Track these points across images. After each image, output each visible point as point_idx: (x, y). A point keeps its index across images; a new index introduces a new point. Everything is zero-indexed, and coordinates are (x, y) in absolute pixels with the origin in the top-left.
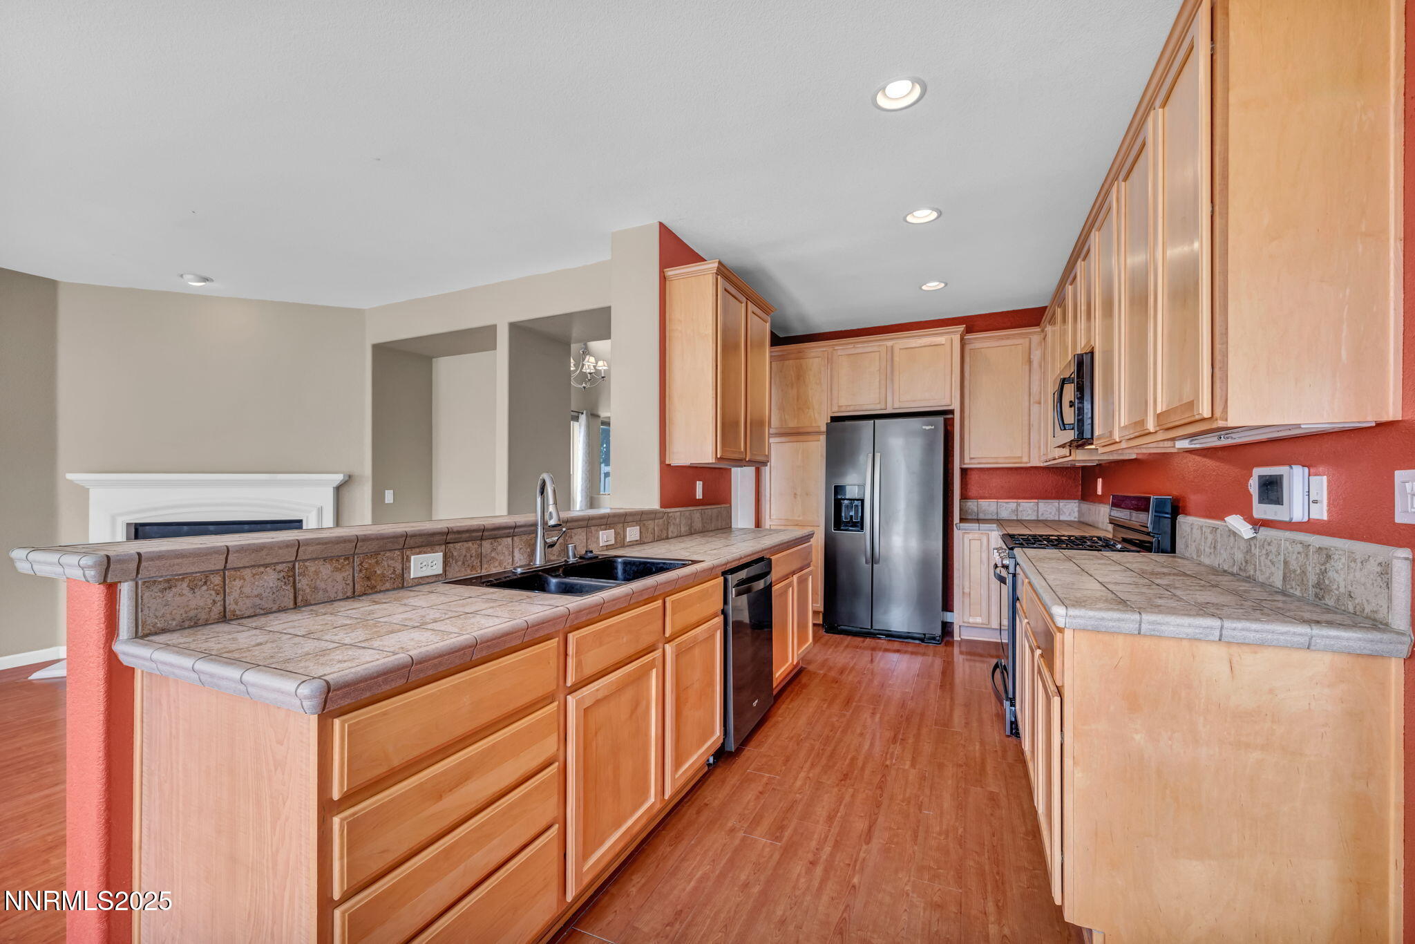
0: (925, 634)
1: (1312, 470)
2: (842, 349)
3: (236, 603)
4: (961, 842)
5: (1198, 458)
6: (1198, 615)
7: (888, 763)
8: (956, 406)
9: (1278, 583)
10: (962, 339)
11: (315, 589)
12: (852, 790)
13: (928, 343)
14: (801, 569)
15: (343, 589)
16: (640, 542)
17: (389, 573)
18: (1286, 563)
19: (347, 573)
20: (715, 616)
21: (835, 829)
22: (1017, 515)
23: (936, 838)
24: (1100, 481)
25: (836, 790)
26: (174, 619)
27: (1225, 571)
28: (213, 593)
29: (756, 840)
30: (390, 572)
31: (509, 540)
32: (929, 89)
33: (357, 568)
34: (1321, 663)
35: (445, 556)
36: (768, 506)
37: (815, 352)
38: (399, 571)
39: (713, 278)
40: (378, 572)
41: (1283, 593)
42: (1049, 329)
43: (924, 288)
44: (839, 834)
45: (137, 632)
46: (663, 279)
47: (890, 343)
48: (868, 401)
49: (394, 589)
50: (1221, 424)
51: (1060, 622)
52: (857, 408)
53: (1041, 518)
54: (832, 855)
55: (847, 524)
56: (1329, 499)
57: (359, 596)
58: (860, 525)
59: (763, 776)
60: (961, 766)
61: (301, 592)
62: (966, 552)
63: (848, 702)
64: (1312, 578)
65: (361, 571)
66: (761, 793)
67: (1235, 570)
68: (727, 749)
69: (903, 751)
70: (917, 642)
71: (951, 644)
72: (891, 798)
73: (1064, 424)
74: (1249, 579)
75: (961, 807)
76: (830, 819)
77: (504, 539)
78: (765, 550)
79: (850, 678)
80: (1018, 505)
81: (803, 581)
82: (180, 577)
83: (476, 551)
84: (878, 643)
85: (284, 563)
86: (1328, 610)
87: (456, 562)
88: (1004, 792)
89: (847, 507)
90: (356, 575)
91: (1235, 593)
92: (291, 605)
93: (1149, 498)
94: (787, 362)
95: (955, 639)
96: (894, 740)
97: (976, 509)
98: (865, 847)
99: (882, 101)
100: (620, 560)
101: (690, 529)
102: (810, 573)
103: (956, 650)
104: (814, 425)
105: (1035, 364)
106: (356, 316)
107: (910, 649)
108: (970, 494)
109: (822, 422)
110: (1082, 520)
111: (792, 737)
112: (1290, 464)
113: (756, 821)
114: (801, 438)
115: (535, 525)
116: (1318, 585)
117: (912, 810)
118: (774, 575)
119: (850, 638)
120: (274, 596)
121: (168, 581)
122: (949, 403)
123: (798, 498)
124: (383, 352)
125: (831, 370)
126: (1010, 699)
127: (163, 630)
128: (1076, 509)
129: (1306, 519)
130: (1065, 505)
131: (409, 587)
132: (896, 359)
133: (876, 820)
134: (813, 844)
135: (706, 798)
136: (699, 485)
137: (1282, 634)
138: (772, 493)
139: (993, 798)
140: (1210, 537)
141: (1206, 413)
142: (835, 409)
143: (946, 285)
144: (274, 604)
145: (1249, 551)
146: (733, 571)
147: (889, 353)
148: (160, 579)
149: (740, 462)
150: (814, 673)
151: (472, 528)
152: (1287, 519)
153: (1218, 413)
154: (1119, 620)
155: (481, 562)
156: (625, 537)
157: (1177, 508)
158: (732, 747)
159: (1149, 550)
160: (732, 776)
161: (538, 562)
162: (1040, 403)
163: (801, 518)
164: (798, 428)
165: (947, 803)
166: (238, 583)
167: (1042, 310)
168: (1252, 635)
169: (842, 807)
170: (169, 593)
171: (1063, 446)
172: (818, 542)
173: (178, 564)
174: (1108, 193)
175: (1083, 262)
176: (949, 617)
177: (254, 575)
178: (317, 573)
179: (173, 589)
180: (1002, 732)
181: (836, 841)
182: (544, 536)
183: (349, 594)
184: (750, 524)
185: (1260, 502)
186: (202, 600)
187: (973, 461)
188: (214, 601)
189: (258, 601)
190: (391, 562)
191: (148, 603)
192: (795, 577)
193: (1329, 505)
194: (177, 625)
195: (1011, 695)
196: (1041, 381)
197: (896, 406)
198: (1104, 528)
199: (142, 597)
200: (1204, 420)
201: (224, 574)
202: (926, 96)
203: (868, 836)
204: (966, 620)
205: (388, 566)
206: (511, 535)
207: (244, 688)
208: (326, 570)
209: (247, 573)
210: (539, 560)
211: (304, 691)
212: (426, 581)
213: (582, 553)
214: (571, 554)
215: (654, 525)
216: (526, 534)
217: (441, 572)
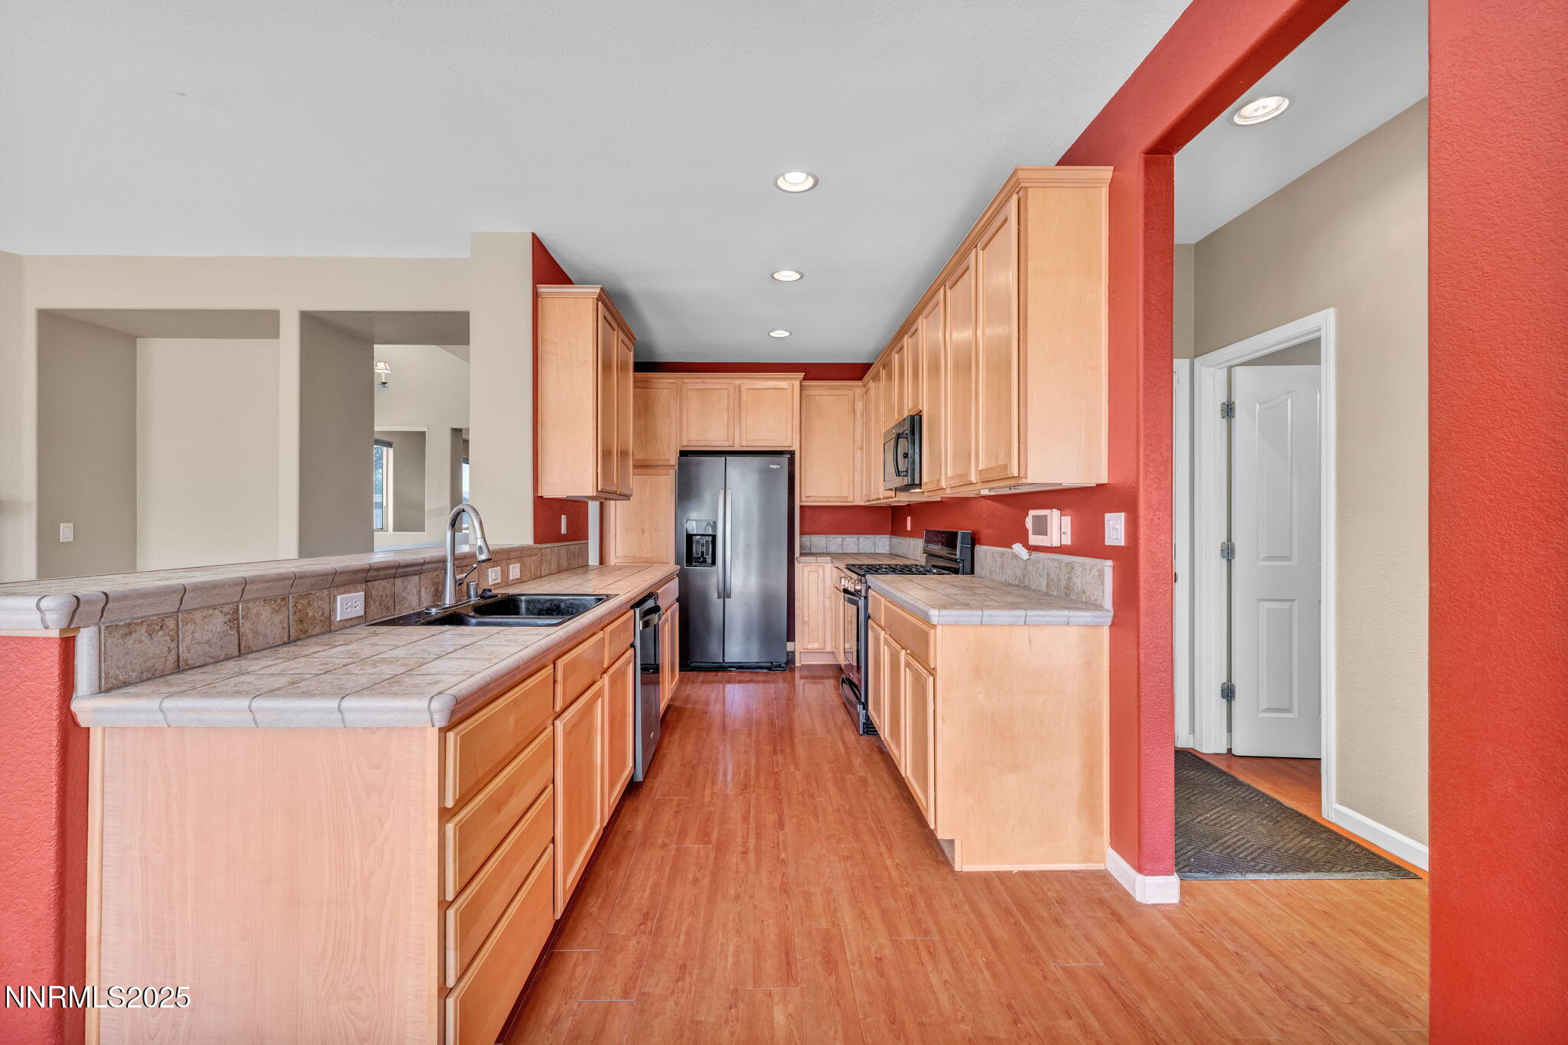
0: (772, 663)
1: (1063, 512)
2: (693, 382)
3: (189, 651)
4: (850, 813)
5: (989, 502)
6: (1011, 609)
7: (776, 770)
8: (796, 448)
9: (1044, 589)
10: (801, 386)
11: (256, 633)
12: (755, 795)
13: (772, 387)
14: (672, 605)
15: (280, 633)
16: (520, 581)
17: (318, 615)
18: (1048, 575)
19: (283, 616)
20: (628, 649)
21: (752, 826)
22: (842, 549)
23: (832, 815)
24: (909, 518)
25: (741, 797)
26: (134, 670)
27: (1010, 584)
28: (168, 638)
29: (689, 848)
30: (320, 614)
31: (417, 577)
32: (819, 183)
33: (291, 610)
34: (1072, 634)
35: (366, 597)
36: (613, 541)
37: (664, 383)
38: (327, 613)
39: (593, 303)
40: (310, 614)
41: (1047, 594)
42: (871, 384)
43: (772, 334)
44: (757, 828)
45: (100, 686)
46: (536, 296)
47: (737, 382)
48: (716, 438)
49: (323, 633)
50: (1024, 481)
51: (935, 621)
52: (706, 444)
53: (861, 551)
54: (758, 844)
55: (699, 559)
56: (1072, 531)
57: (294, 641)
58: (711, 561)
59: (673, 800)
60: (833, 762)
61: (244, 638)
62: (806, 584)
64: (1063, 583)
65: (295, 613)
66: (676, 812)
67: (1016, 582)
68: (636, 780)
69: (785, 759)
70: (765, 671)
71: (793, 670)
72: (789, 795)
73: (899, 472)
74: (1026, 588)
75: (842, 790)
76: (745, 819)
77: (413, 577)
78: (653, 585)
80: (843, 540)
82: (139, 621)
83: (390, 590)
84: (730, 675)
85: (229, 603)
86: (1072, 602)
87: (375, 603)
88: (869, 774)
89: (698, 542)
90: (291, 617)
91: (1024, 596)
92: (236, 653)
93: (956, 533)
95: (796, 665)
96: (775, 752)
97: (808, 544)
98: (781, 833)
99: (781, 182)
100: (523, 598)
103: (797, 675)
104: (662, 458)
105: (858, 414)
107: (761, 678)
110: (893, 552)
111: (686, 764)
112: (1051, 508)
113: (683, 833)
114: (648, 471)
115: (444, 561)
116: (1067, 587)
117: (807, 800)
119: (702, 673)
120: (222, 642)
121: (128, 625)
122: (790, 444)
123: (647, 534)
124: (55, 321)
125: (681, 402)
126: (863, 703)
127: (124, 683)
128: (888, 543)
129: (1059, 545)
130: (880, 539)
131: (337, 631)
132: (744, 397)
133: (783, 812)
134: (739, 840)
135: (626, 826)
136: (564, 519)
137: (1056, 616)
138: (617, 528)
139: (863, 781)
140: (999, 560)
141: (1016, 475)
142: (685, 443)
143: (791, 334)
144: (222, 651)
145: (1025, 568)
146: (638, 605)
147: (737, 391)
148: (122, 623)
149: (612, 496)
150: (682, 708)
151: (389, 565)
152: (1050, 545)
153: (1022, 474)
154: (971, 616)
155: (394, 602)
156: (508, 574)
157: (974, 540)
158: (640, 777)
159: (956, 571)
160: (644, 806)
161: (447, 602)
162: (862, 449)
163: (648, 555)
164: (645, 460)
165: (832, 790)
166: (190, 627)
167: (866, 367)
168: (1040, 619)
169: (752, 808)
170: (130, 640)
171: (891, 490)
173: (139, 606)
174: (936, 292)
175: (909, 339)
176: (790, 646)
177: (204, 618)
178: (258, 615)
179: (133, 635)
180: (856, 732)
181: (757, 833)
182: (454, 573)
183: (285, 639)
185: (1033, 534)
186: (155, 648)
187: (808, 499)
188: (169, 648)
189: (206, 647)
190: (321, 603)
191: (111, 651)
192: (669, 612)
193: (1071, 535)
194: (136, 678)
195: (863, 700)
196: (863, 429)
197: (744, 444)
198: (914, 558)
199: (105, 645)
200: (1014, 477)
201: (178, 616)
202: (816, 188)
203: (781, 825)
204: (805, 647)
205: (319, 607)
206: (419, 573)
207: (338, 716)
208: (266, 612)
209: (198, 615)
210: (449, 600)
211: (435, 705)
212: (350, 623)
213: (480, 592)
214: (472, 593)
215: (531, 562)
216: (436, 570)
217: (362, 613)
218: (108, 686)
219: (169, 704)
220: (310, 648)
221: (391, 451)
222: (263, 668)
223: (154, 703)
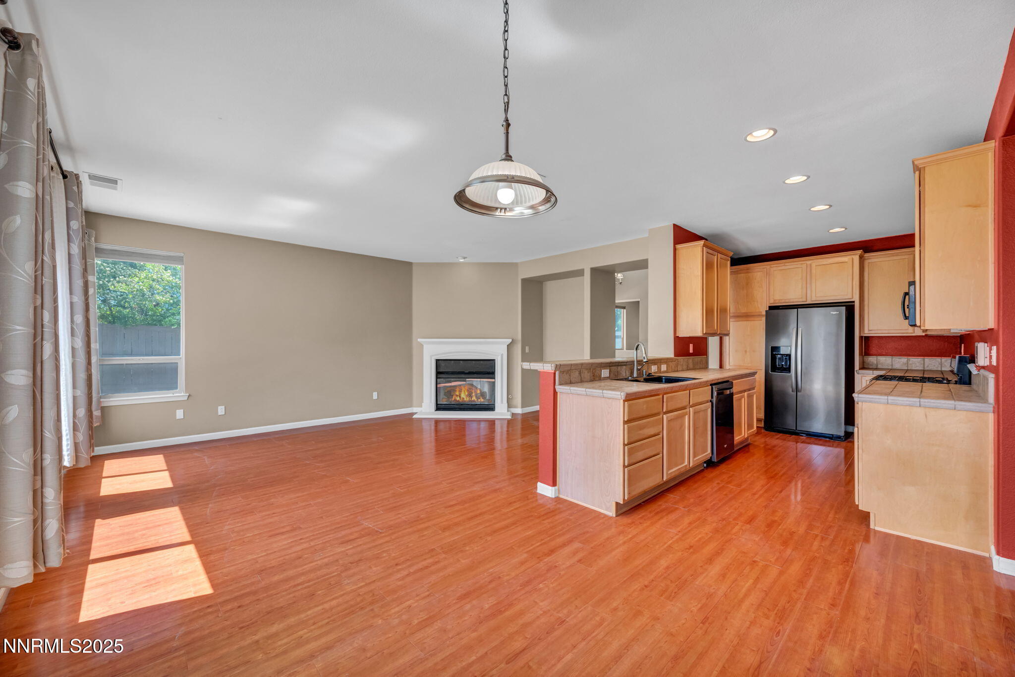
0: (833, 435)
2: (776, 266)
3: (572, 379)
8: (856, 299)
10: (860, 257)
13: (836, 262)
14: (749, 390)
15: (589, 378)
16: (666, 372)
17: (598, 374)
19: (590, 373)
20: (707, 402)
22: (908, 366)
26: (564, 381)
28: (569, 376)
35: (610, 371)
36: (728, 357)
37: (758, 269)
39: (701, 249)
43: (831, 231)
46: (675, 253)
47: (809, 262)
48: (794, 295)
49: (599, 379)
50: (923, 328)
52: (787, 301)
53: (926, 369)
55: (779, 369)
57: (592, 381)
58: (788, 370)
61: (582, 378)
63: (776, 457)
68: (713, 460)
70: (828, 439)
78: (730, 377)
79: (780, 449)
80: (909, 360)
81: (750, 397)
82: (565, 370)
83: (617, 370)
87: (612, 373)
89: (780, 359)
94: (740, 275)
97: (875, 362)
100: (664, 377)
101: (687, 367)
102: (755, 393)
104: (757, 311)
106: (513, 266)
107: (822, 442)
108: (871, 352)
109: (763, 309)
114: (749, 318)
115: (634, 362)
118: (734, 390)
119: (781, 433)
120: (578, 378)
122: (851, 297)
123: (748, 353)
124: (526, 282)
125: (769, 278)
129: (985, 365)
130: (946, 361)
131: (602, 379)
132: (814, 271)
136: (691, 346)
138: (730, 350)
141: (919, 325)
142: (772, 301)
143: (846, 229)
146: (715, 384)
147: (809, 268)
148: (562, 371)
149: (713, 335)
150: (758, 446)
151: (616, 362)
152: (981, 365)
153: (922, 325)
155: (618, 373)
156: (661, 369)
158: (715, 460)
163: (749, 365)
164: (747, 313)
170: (564, 374)
172: (760, 377)
173: (565, 367)
182: (637, 366)
184: (717, 366)
187: (871, 332)
190: (598, 371)
191: (561, 376)
192: (746, 393)
193: (996, 359)
194: (565, 383)
197: (813, 299)
201: (571, 370)
206: (625, 365)
207: (602, 394)
208: (586, 372)
209: (574, 371)
210: (635, 375)
211: (622, 394)
212: (605, 378)
213: (647, 374)
214: (644, 374)
215: (672, 364)
216: (631, 364)
217: (608, 376)
218: (560, 384)
219: (571, 388)
220: (596, 382)
221: (625, 310)
222: (586, 384)
223: (569, 388)
